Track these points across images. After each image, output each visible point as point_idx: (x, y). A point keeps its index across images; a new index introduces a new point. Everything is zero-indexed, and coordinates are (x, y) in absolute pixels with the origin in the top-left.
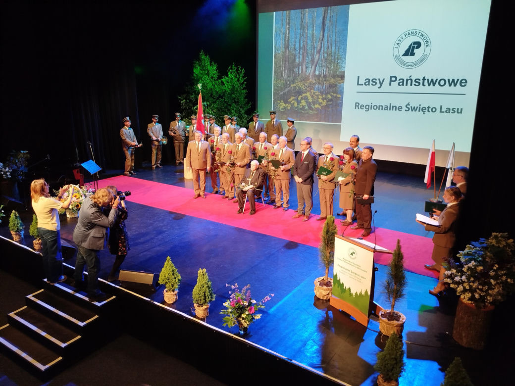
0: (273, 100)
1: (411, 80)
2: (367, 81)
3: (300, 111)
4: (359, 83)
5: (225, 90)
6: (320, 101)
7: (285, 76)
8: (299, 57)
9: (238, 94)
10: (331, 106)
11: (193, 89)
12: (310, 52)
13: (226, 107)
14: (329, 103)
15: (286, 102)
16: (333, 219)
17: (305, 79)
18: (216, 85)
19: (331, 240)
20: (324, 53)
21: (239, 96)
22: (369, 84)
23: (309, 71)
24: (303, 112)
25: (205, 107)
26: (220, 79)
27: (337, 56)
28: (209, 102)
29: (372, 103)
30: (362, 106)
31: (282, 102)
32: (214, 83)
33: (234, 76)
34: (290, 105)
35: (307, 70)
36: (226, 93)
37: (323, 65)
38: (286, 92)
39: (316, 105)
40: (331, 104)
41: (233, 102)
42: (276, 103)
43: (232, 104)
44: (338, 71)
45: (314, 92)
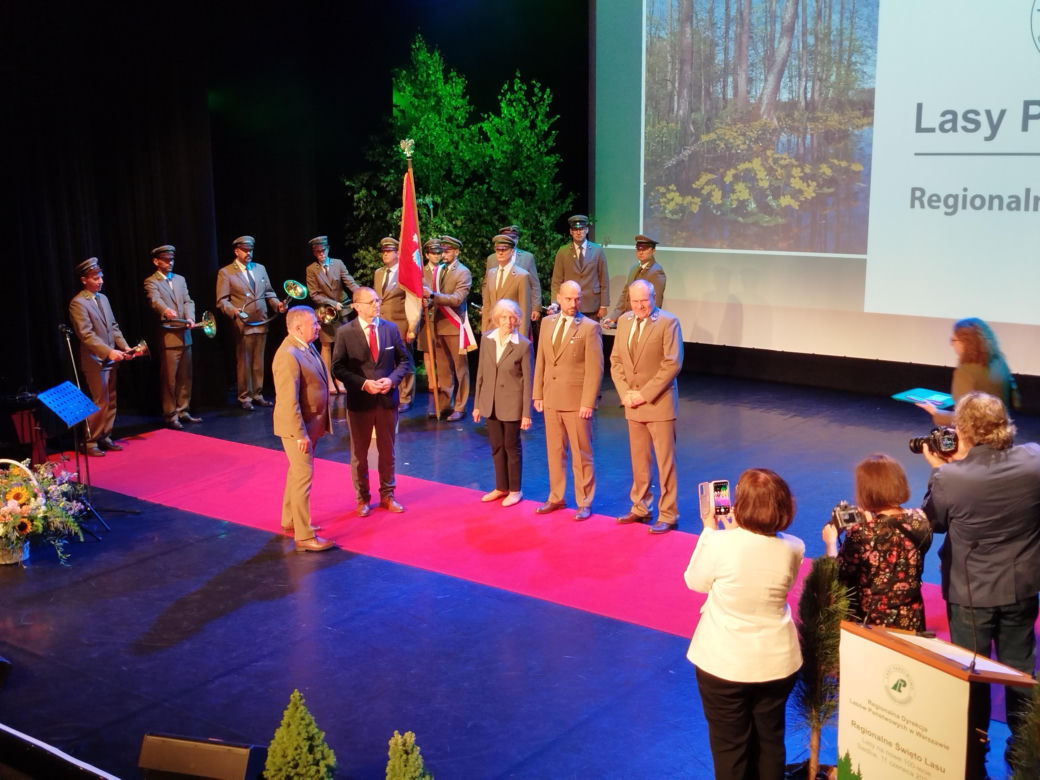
0: (642, 184)
3: (732, 216)
4: (923, 126)
5: (491, 157)
6: (796, 183)
7: (681, 108)
8: (726, 50)
9: (532, 169)
10: (830, 201)
11: (392, 157)
12: (759, 30)
13: (495, 211)
14: (826, 190)
15: (685, 189)
17: (750, 115)
18: (461, 143)
19: (828, 639)
20: (804, 34)
21: (535, 176)
22: (954, 129)
23: (759, 92)
24: (740, 219)
25: (429, 210)
26: (475, 123)
27: (846, 43)
28: (440, 194)
29: (965, 190)
30: (934, 198)
31: (672, 191)
32: (455, 135)
33: (520, 113)
34: (699, 200)
35: (751, 88)
36: (494, 167)
37: (803, 70)
38: (686, 159)
39: (782, 198)
40: (831, 195)
41: (517, 192)
42: (653, 194)
43: (514, 200)
44: (853, 89)
45: (776, 156)
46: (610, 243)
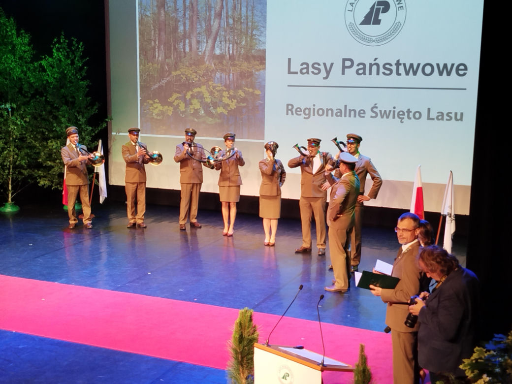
0: (139, 98)
1: (378, 65)
2: (305, 66)
3: (191, 118)
4: (292, 71)
5: (47, 81)
8: (184, 24)
9: (73, 89)
10: (244, 110)
12: (203, 14)
13: (50, 113)
14: (242, 104)
15: (164, 102)
16: (249, 314)
17: (199, 62)
18: (28, 73)
19: (248, 354)
20: (227, 18)
21: (74, 92)
22: (307, 73)
23: (204, 49)
24: (196, 120)
25: (8, 112)
26: (37, 61)
27: (250, 24)
28: (15, 102)
29: (314, 105)
30: (299, 110)
31: (157, 103)
32: (24, 67)
33: (64, 56)
34: (172, 108)
35: (199, 47)
36: (49, 87)
37: (227, 38)
38: (164, 85)
39: (218, 108)
40: (244, 107)
41: (64, 102)
42: (145, 104)
43: (62, 107)
44: (254, 49)
45: (214, 85)
46: (121, 132)
